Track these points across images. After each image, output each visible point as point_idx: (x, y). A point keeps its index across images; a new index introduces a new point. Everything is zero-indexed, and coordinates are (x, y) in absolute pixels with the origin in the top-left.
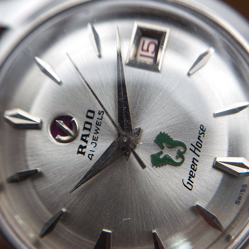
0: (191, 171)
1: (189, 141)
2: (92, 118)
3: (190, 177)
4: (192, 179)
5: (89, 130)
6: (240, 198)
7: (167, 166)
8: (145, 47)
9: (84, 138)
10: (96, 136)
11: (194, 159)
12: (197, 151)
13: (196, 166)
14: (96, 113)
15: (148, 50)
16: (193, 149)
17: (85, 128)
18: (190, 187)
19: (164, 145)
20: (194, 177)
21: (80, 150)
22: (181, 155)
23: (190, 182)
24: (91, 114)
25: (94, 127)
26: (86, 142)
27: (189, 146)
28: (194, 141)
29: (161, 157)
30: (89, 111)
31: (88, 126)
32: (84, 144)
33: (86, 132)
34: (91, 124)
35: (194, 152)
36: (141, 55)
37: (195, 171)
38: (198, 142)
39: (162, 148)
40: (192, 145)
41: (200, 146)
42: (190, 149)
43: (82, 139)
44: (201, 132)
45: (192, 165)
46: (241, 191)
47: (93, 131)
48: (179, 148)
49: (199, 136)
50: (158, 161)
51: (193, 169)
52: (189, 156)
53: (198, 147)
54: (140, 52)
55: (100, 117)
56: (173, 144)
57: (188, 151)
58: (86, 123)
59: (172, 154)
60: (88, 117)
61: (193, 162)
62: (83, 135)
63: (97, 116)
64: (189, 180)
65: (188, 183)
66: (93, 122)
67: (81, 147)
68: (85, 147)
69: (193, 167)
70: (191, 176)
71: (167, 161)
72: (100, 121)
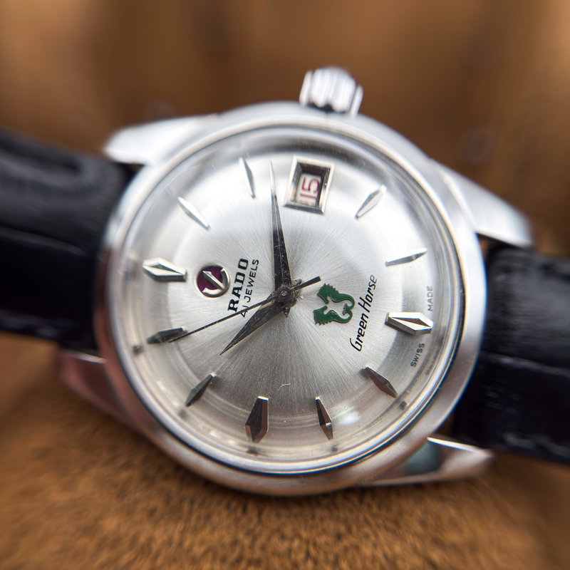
0: (360, 329)
1: (358, 294)
2: (245, 268)
3: (358, 336)
4: (361, 338)
5: (242, 282)
6: (416, 359)
7: (333, 323)
8: (306, 186)
9: (236, 291)
10: (250, 289)
11: (363, 314)
12: (366, 306)
13: (365, 323)
14: (250, 263)
15: (309, 189)
16: (362, 303)
17: (237, 280)
18: (359, 347)
19: (329, 298)
20: (363, 336)
21: (232, 305)
22: (348, 310)
23: (359, 341)
24: (243, 264)
25: (247, 279)
26: (239, 296)
27: (357, 300)
28: (364, 294)
29: (325, 313)
30: (242, 260)
31: (240, 278)
32: (236, 298)
33: (238, 285)
34: (243, 275)
35: (363, 307)
36: (302, 195)
37: (365, 328)
38: (367, 295)
39: (327, 302)
40: (361, 298)
41: (370, 300)
42: (359, 304)
43: (234, 293)
44: (372, 283)
45: (361, 322)
46: (418, 352)
47: (246, 283)
48: (346, 302)
49: (369, 289)
50: (322, 318)
51: (362, 326)
52: (357, 312)
53: (367, 301)
54: (301, 191)
55: (254, 267)
56: (339, 298)
57: (356, 305)
58: (239, 274)
59: (338, 309)
60: (240, 267)
61: (362, 318)
62: (235, 289)
63: (250, 265)
64: (358, 339)
65: (357, 342)
66: (246, 272)
67: (232, 302)
68: (237, 302)
69: (362, 324)
70: (360, 334)
71: (333, 317)
72: (254, 271)
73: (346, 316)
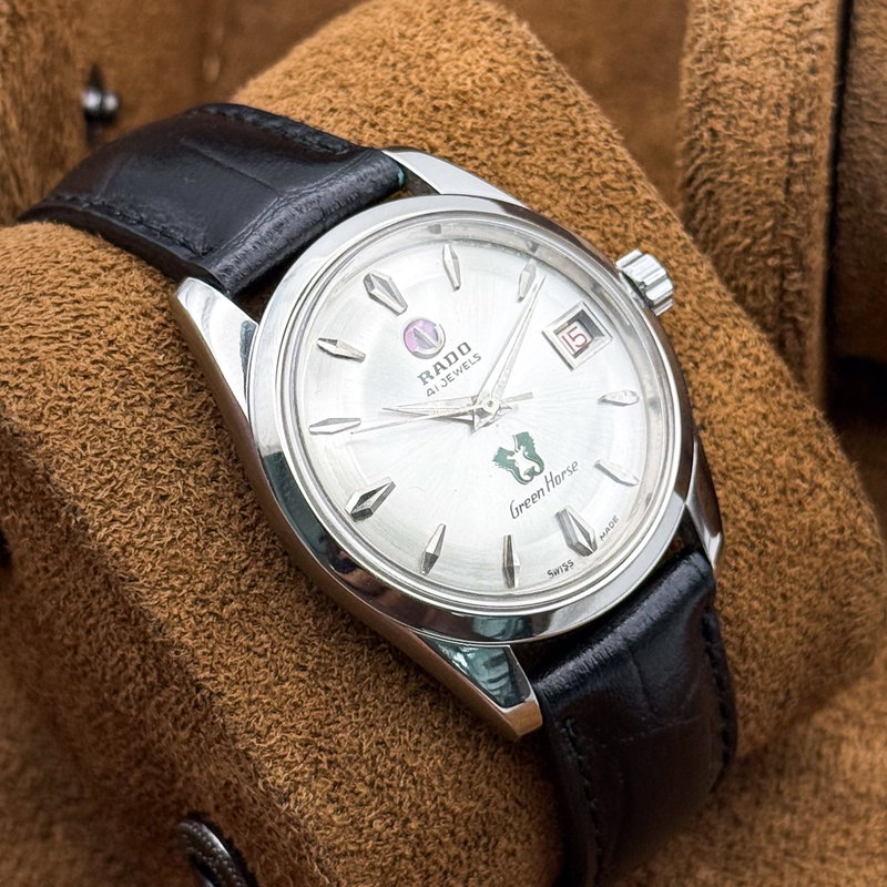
2: (463, 354)
5: (451, 363)
7: (509, 473)
9: (438, 367)
10: (453, 376)
14: (472, 353)
17: (447, 358)
19: (521, 448)
22: (531, 473)
24: (464, 349)
25: (457, 365)
26: (438, 373)
29: (509, 458)
30: (466, 344)
32: (433, 373)
33: (445, 363)
34: (457, 359)
39: (517, 449)
43: (435, 367)
47: (453, 368)
48: (535, 465)
55: (473, 360)
58: (453, 354)
60: (459, 348)
62: (439, 364)
63: (470, 356)
66: (462, 359)
67: (428, 373)
68: (432, 378)
71: (512, 468)
72: (469, 364)
73: (526, 478)
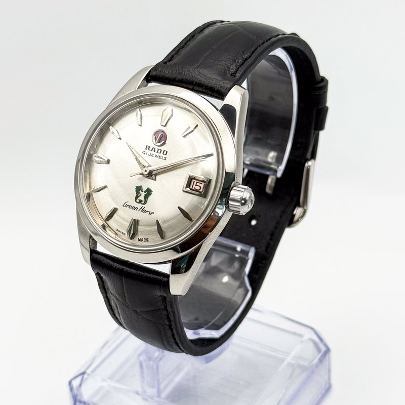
0: (132, 206)
1: (147, 207)
2: (163, 153)
6: (119, 231)
8: (198, 184)
9: (154, 149)
10: (154, 156)
11: (138, 208)
12: (141, 210)
15: (196, 185)
16: (142, 208)
18: (124, 206)
22: (140, 202)
23: (127, 206)
24: (165, 152)
26: (151, 150)
27: (144, 206)
30: (167, 152)
31: (159, 151)
32: (151, 149)
33: (156, 151)
38: (146, 211)
39: (145, 192)
40: (145, 208)
41: (143, 212)
44: (150, 213)
45: (135, 207)
48: (144, 201)
49: (148, 212)
50: (138, 189)
51: (133, 208)
52: (139, 206)
53: (143, 210)
54: (196, 181)
55: (163, 158)
56: (146, 197)
57: (142, 205)
60: (164, 151)
63: (164, 156)
66: (161, 154)
67: (149, 147)
68: (149, 150)
70: (129, 207)
72: (161, 158)
73: (138, 201)
